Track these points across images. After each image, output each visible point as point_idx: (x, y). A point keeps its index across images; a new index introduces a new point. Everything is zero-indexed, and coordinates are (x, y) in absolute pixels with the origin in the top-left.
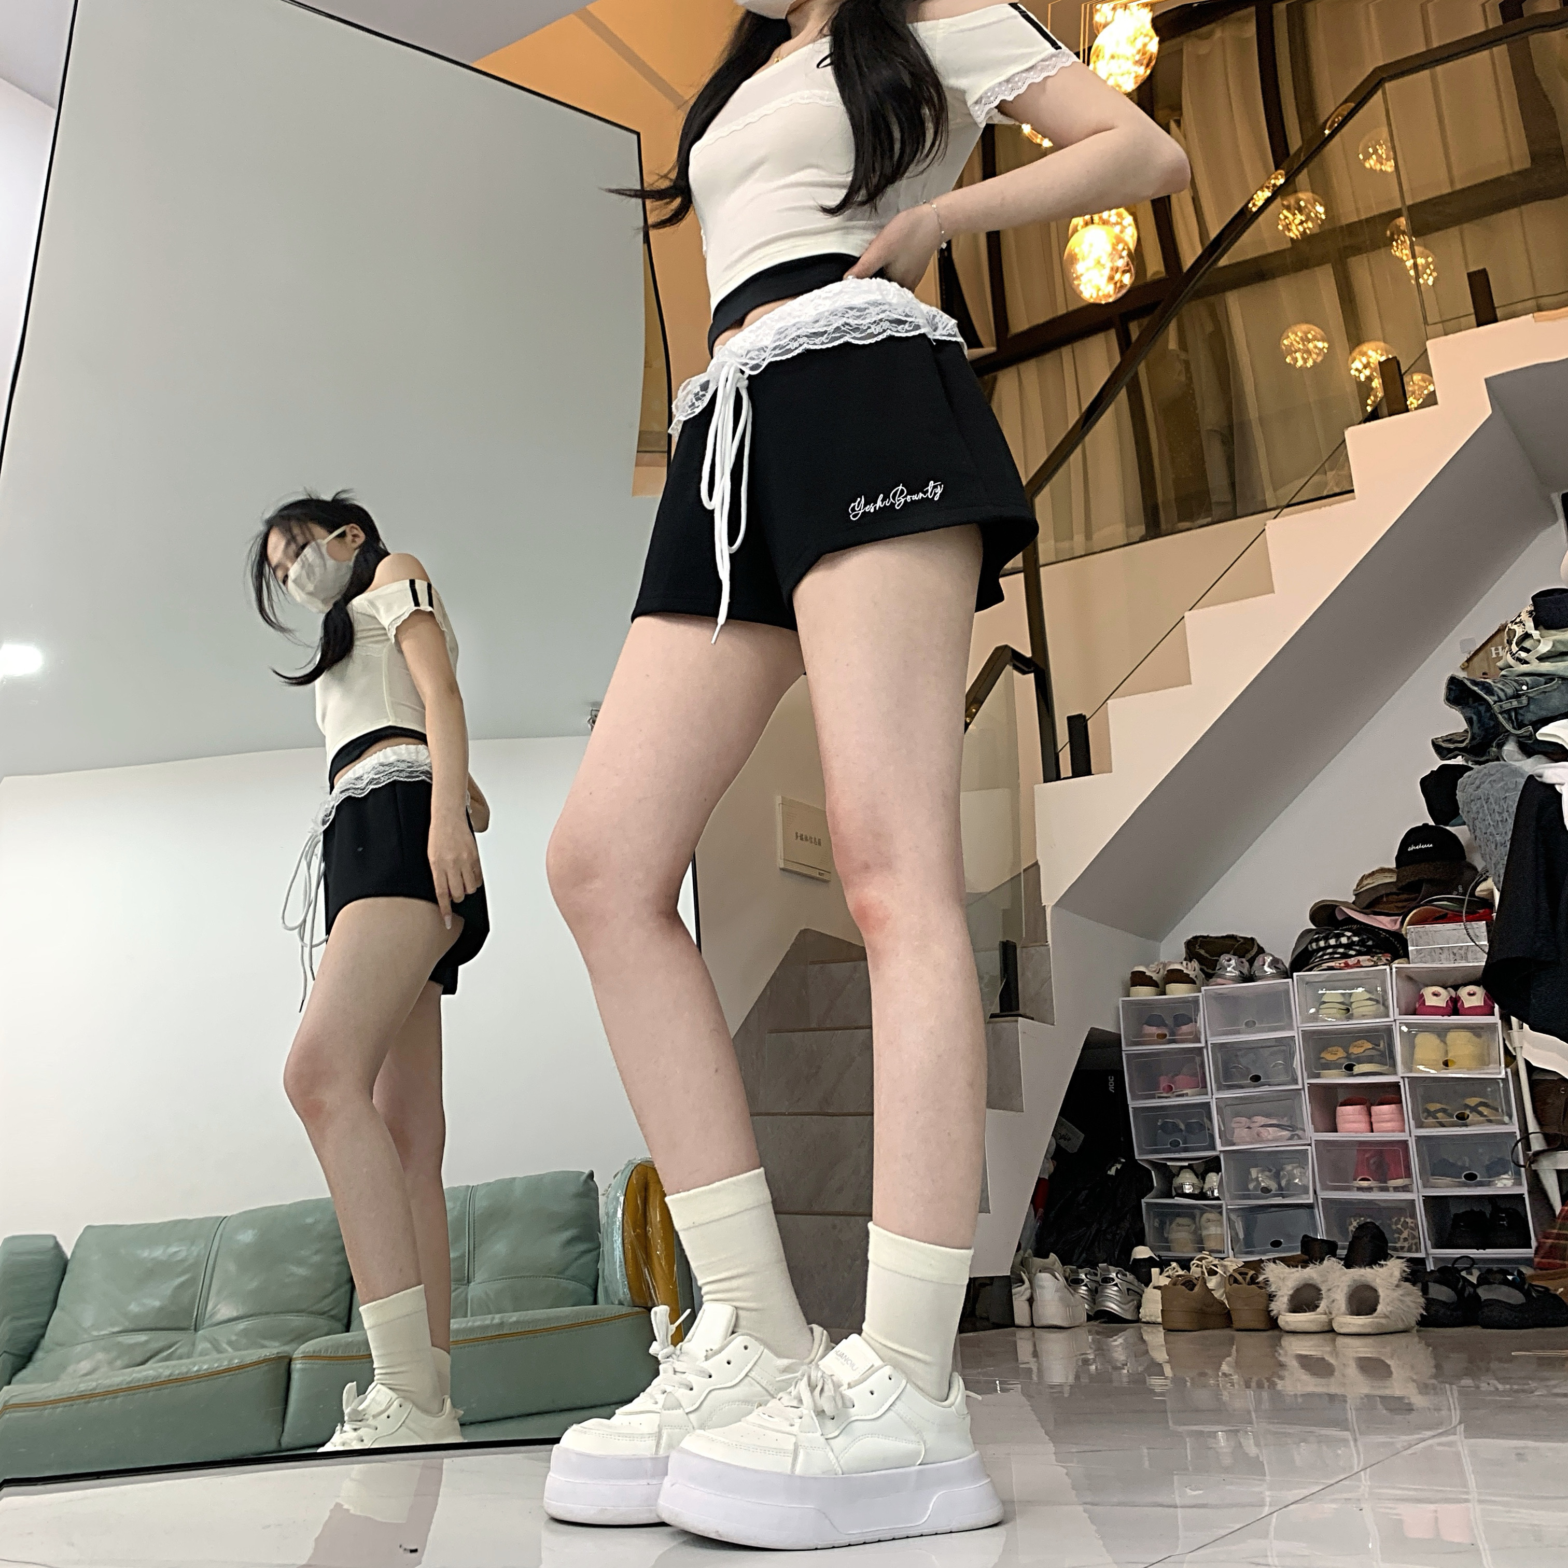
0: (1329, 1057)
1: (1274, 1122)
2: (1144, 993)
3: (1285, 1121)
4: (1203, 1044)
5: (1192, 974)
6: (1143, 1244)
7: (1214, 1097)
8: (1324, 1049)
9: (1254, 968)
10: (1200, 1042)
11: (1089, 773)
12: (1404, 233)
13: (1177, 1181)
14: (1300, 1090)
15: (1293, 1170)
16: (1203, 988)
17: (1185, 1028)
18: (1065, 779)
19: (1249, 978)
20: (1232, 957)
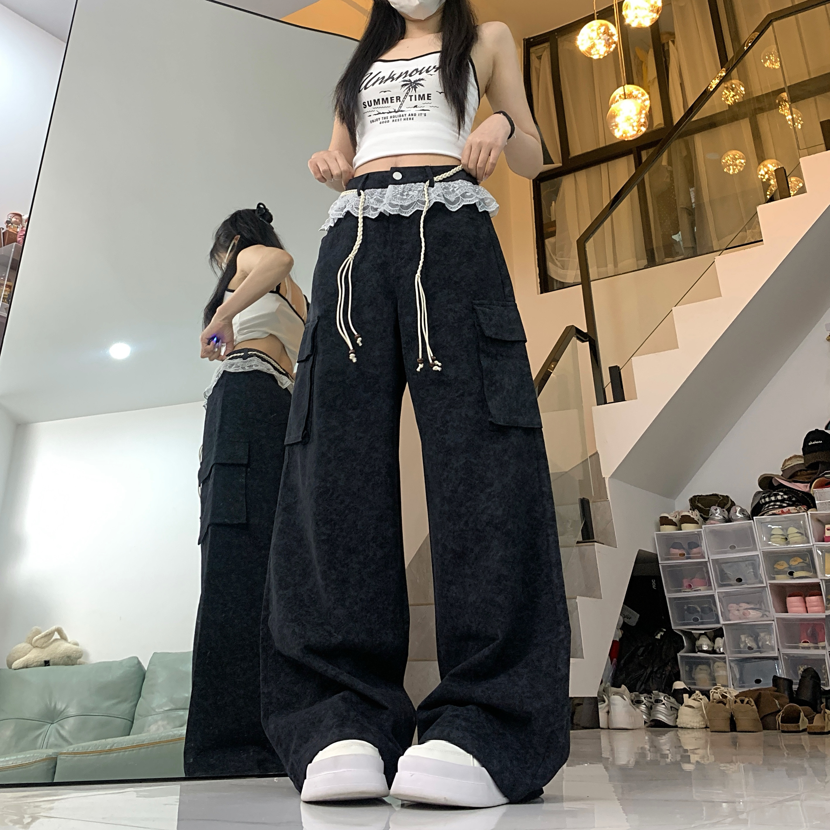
0: (779, 567)
1: (752, 606)
2: (668, 529)
3: (758, 606)
4: (707, 560)
5: (696, 519)
6: (679, 680)
7: (716, 591)
8: (776, 562)
9: (731, 514)
10: (704, 558)
11: (623, 400)
12: (785, 101)
13: (698, 643)
14: (765, 587)
15: (765, 636)
16: (703, 526)
17: (695, 550)
18: (609, 403)
19: (729, 520)
20: (718, 508)
